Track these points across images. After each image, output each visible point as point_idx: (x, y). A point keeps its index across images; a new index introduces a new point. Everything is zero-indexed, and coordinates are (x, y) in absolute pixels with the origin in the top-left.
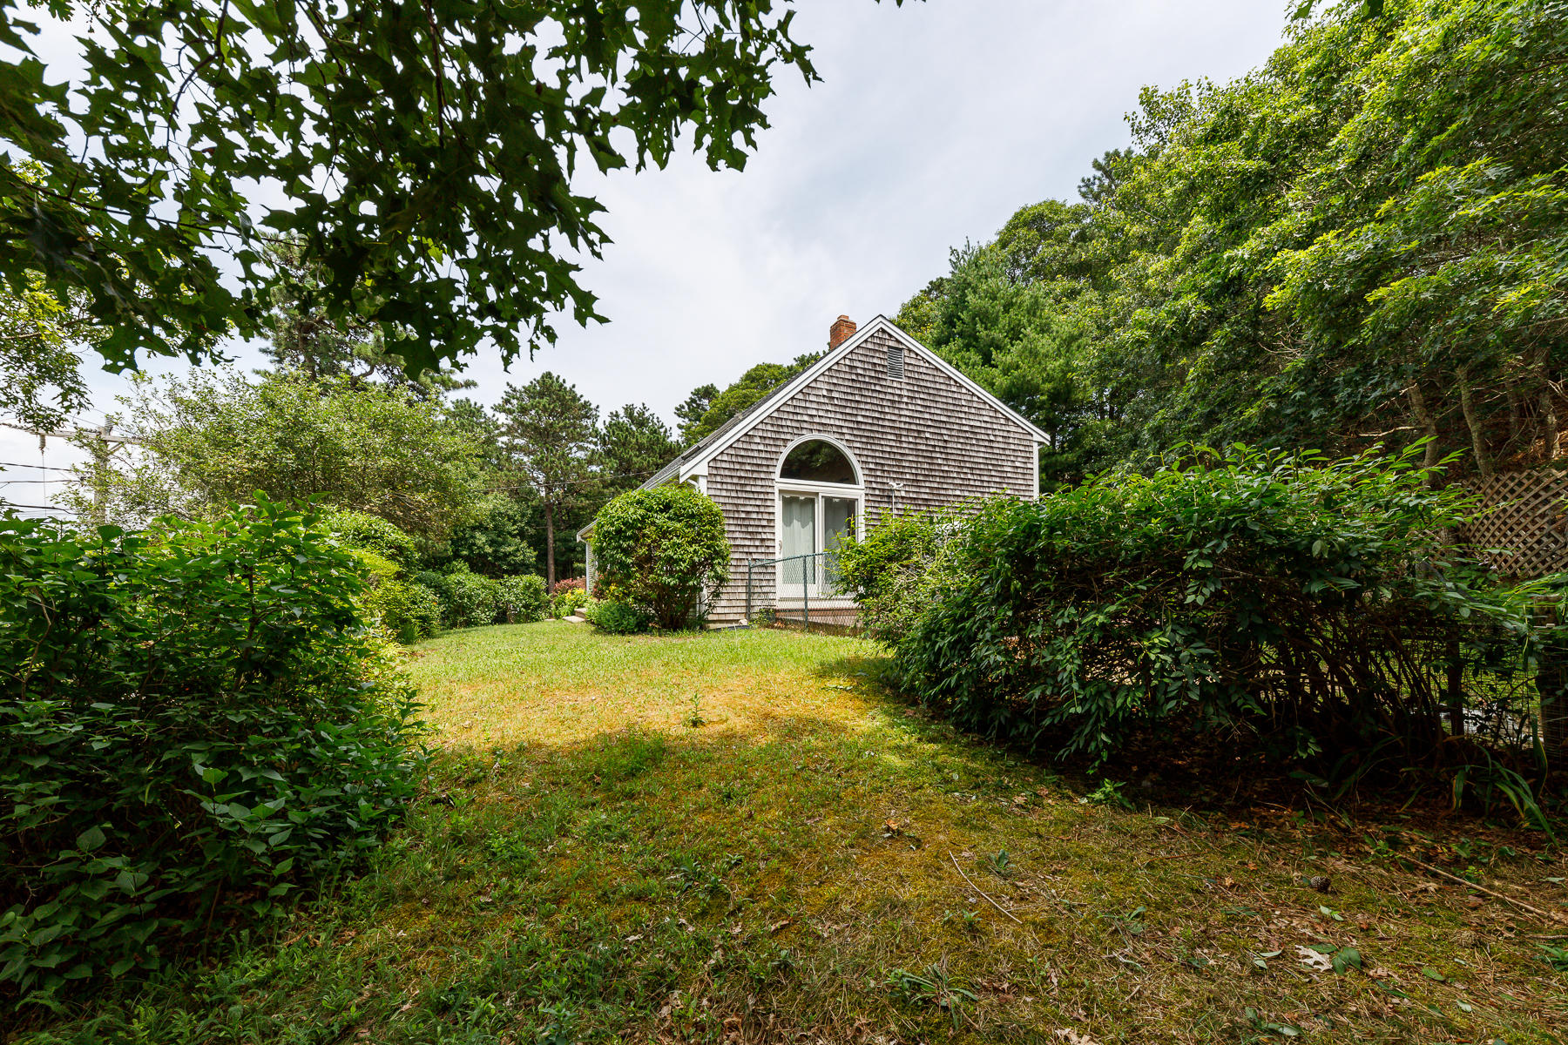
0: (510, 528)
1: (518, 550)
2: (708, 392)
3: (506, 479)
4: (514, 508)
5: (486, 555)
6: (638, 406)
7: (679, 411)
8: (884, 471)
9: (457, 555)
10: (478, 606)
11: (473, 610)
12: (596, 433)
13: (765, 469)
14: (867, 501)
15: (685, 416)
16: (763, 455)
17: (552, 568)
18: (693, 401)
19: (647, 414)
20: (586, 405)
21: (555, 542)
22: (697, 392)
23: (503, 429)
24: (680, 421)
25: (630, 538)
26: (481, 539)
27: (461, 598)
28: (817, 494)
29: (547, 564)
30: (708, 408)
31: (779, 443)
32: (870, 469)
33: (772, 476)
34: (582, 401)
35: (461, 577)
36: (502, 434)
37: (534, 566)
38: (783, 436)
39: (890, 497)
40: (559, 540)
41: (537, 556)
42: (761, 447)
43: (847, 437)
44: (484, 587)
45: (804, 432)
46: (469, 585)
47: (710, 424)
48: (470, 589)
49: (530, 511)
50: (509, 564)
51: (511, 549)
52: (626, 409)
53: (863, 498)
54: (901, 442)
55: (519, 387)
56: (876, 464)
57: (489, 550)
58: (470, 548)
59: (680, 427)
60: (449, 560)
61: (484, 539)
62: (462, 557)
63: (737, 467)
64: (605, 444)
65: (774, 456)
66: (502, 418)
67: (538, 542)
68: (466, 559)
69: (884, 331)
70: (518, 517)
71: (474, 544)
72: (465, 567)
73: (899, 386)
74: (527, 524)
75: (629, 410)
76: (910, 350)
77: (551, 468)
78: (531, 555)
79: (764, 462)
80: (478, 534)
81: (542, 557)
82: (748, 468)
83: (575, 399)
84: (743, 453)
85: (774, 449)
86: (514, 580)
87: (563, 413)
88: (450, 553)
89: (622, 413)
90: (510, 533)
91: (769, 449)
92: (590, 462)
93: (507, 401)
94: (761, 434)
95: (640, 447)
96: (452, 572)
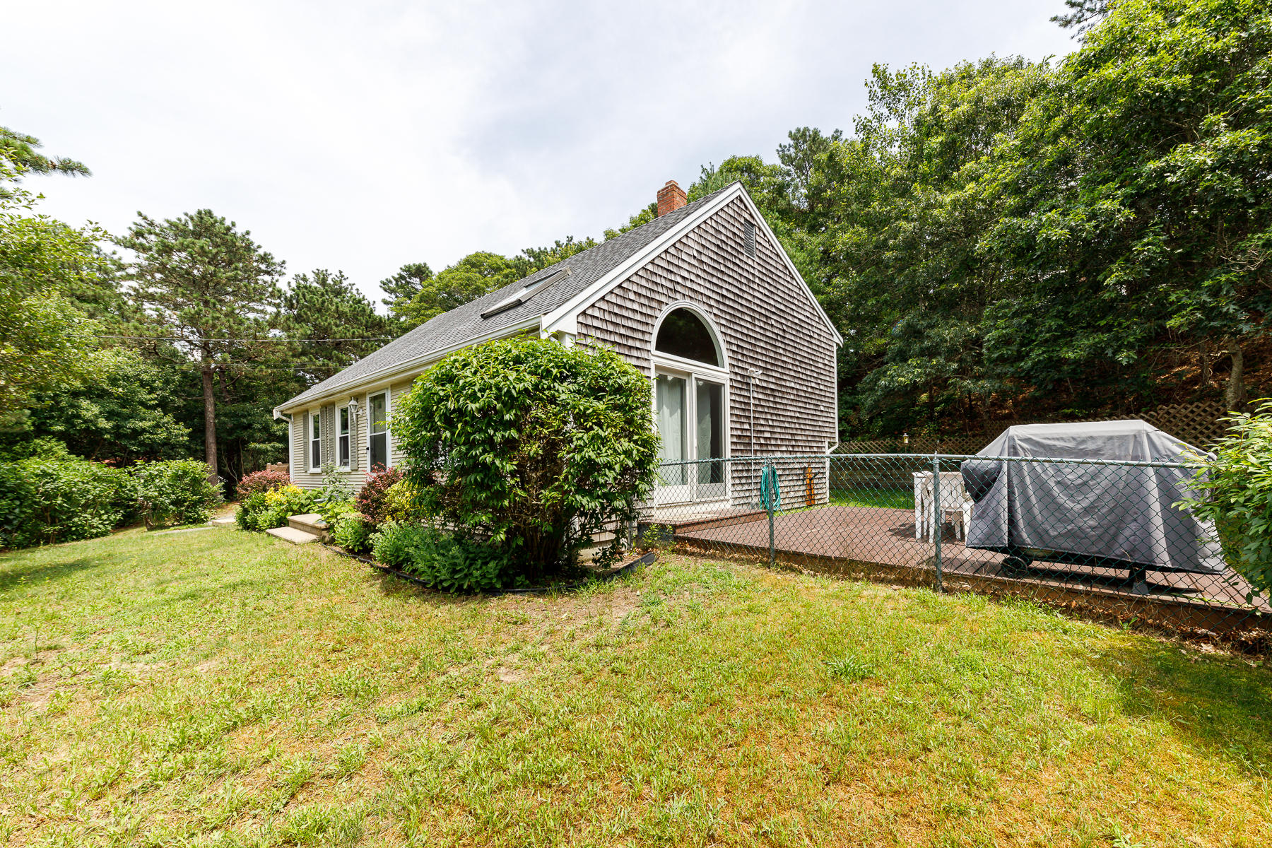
0: (143, 395)
1: (157, 426)
2: (420, 272)
3: (135, 335)
4: (150, 371)
5: (101, 431)
6: (333, 273)
7: (385, 285)
8: (743, 355)
9: (41, 430)
10: (86, 506)
11: (75, 514)
12: (280, 294)
13: (640, 336)
14: (732, 387)
15: (392, 291)
16: (638, 317)
17: (212, 448)
18: (402, 277)
19: (345, 284)
20: (265, 258)
21: (217, 416)
22: (408, 269)
23: (132, 271)
24: (386, 296)
25: (510, 425)
26: (89, 409)
27: (47, 496)
28: (689, 374)
29: (204, 443)
30: (419, 287)
31: (654, 304)
32: (734, 351)
33: (648, 347)
34: (261, 252)
35: (51, 465)
36: (130, 277)
37: (183, 445)
38: (657, 297)
39: (748, 384)
40: (225, 415)
41: (189, 435)
42: (636, 307)
43: (716, 311)
44: (97, 479)
45: (678, 296)
46: (65, 477)
47: (426, 302)
48: (69, 483)
49: (177, 378)
50: (142, 444)
51: (146, 424)
52: (317, 275)
53: (728, 384)
54: (755, 325)
55: (159, 220)
56: (738, 346)
57: (103, 424)
58: (69, 421)
59: (386, 302)
60: (26, 437)
61: (96, 409)
62: (54, 434)
63: (611, 328)
64: (291, 307)
65: (649, 321)
66: (128, 256)
67: (191, 415)
68: (60, 436)
69: (741, 201)
70: (158, 384)
71: (78, 416)
72: (61, 449)
73: (752, 263)
74: (174, 393)
75: (322, 278)
76: (760, 229)
77: (214, 326)
78: (181, 432)
79: (640, 327)
80: (84, 403)
81: (198, 434)
82: (623, 331)
83: (248, 248)
84: (617, 310)
85: (649, 312)
86: (155, 467)
87: (230, 263)
88: (28, 426)
89: (311, 277)
90: (142, 404)
91: (644, 310)
92: (273, 325)
93: (139, 234)
94: (635, 288)
95: (340, 315)
96: (34, 453)
